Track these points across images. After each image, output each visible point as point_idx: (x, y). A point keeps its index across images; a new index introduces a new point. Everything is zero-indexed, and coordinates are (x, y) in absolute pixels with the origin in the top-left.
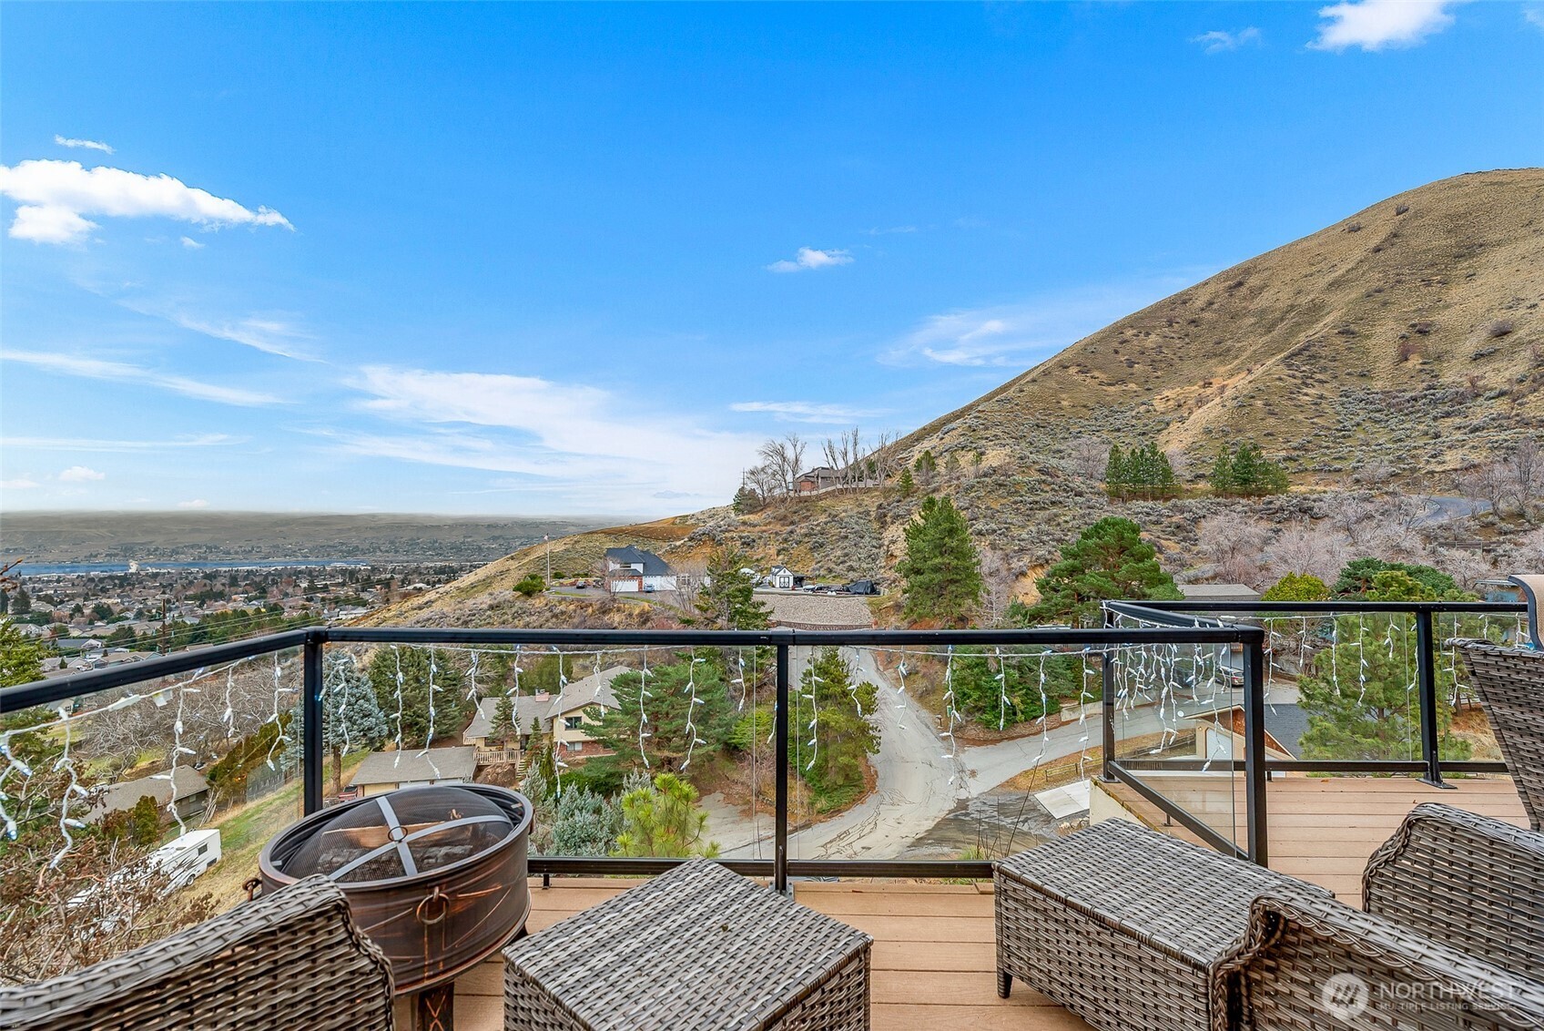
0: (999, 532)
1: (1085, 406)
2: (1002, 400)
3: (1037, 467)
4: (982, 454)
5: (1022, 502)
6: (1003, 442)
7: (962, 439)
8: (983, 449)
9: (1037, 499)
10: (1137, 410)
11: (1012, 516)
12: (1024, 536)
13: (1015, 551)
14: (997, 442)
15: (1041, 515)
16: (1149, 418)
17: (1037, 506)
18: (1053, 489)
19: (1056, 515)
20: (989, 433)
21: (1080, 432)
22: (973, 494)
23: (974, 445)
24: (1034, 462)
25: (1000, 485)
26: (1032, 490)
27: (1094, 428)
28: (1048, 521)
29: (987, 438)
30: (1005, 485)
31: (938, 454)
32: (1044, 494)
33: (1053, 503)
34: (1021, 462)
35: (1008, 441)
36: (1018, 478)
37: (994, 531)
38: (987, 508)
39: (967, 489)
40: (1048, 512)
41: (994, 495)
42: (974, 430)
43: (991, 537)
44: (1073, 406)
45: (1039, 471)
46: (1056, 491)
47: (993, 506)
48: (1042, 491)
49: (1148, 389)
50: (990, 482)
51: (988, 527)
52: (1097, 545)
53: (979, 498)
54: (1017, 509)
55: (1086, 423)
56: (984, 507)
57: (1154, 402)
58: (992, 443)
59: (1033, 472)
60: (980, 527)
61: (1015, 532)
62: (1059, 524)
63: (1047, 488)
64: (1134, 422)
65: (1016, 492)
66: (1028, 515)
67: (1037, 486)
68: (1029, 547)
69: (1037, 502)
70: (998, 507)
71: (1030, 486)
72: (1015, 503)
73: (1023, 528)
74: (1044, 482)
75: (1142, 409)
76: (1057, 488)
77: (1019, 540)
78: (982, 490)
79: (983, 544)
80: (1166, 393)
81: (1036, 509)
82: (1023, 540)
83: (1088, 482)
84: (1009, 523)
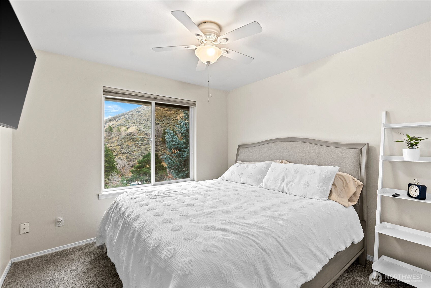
0: (129, 153)
1: (161, 116)
2: (138, 112)
3: (144, 133)
4: (128, 128)
5: (138, 143)
6: (136, 125)
7: (123, 122)
8: (129, 126)
9: (142, 143)
10: (173, 119)
11: (135, 148)
12: (137, 154)
13: (133, 159)
14: (134, 124)
15: (143, 147)
16: (176, 121)
17: (142, 145)
18: (147, 140)
19: (147, 148)
20: (131, 122)
21: (159, 123)
22: (123, 141)
23: (127, 125)
24: (143, 132)
25: (132, 138)
26: (141, 140)
27: (162, 122)
28: (145, 149)
29: (131, 123)
30: (133, 138)
31: (115, 127)
32: (144, 141)
33: (147, 144)
34: (139, 131)
35: (138, 124)
36: (138, 136)
37: (128, 152)
38: (127, 145)
39: (121, 139)
40: (145, 147)
41: (129, 141)
42: (127, 120)
43: (127, 154)
44: (158, 116)
45: (145, 134)
46: (148, 141)
47: (129, 145)
48: (144, 140)
49: (177, 113)
50: (129, 137)
51: (126, 151)
52: (146, 160)
53: (125, 142)
54: (136, 146)
55: (160, 121)
56: (126, 145)
57: (178, 117)
58: (132, 125)
59: (143, 135)
60: (123, 151)
61: (134, 153)
62: (148, 150)
63: (146, 140)
64: (172, 122)
65: (136, 140)
66: (139, 148)
67: (143, 139)
68: (138, 157)
69: (142, 144)
70: (130, 145)
71: (141, 139)
72: (136, 144)
73: (137, 151)
74: (145, 138)
75: (175, 118)
76: (148, 140)
77: (135, 155)
78: (126, 140)
79: (124, 156)
80: (181, 115)
81: (142, 146)
82: (136, 155)
83: (158, 138)
84: (133, 150)
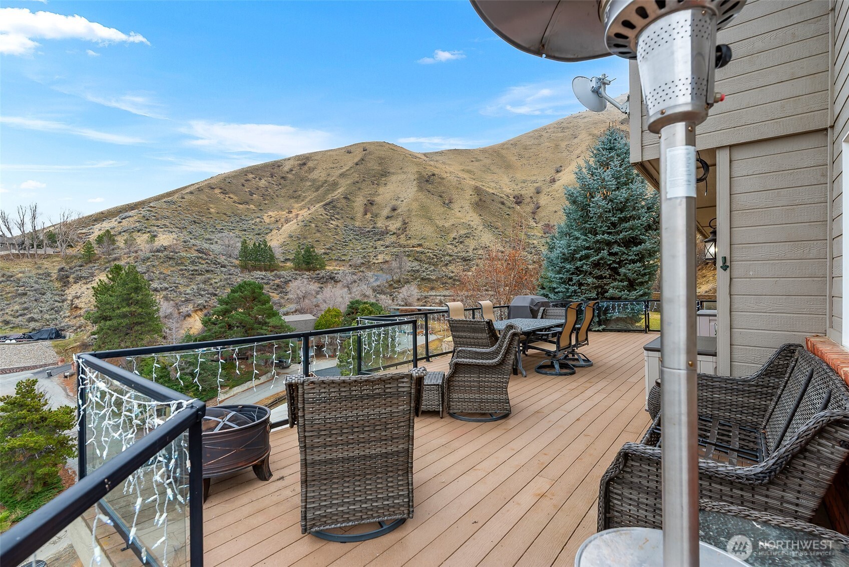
0: (170, 289)
1: (225, 214)
2: (169, 202)
3: (196, 248)
4: (155, 236)
5: (186, 270)
6: (171, 230)
7: (137, 224)
8: (155, 233)
9: (196, 268)
10: (255, 220)
11: (180, 279)
12: (188, 291)
13: (182, 301)
14: (166, 229)
15: (199, 278)
16: (261, 226)
17: (196, 273)
18: (207, 263)
19: (209, 279)
20: (159, 223)
21: (222, 229)
22: (149, 263)
23: (148, 230)
24: (193, 245)
25: (170, 258)
26: (193, 263)
27: (231, 228)
28: (205, 282)
29: (158, 226)
30: (174, 259)
31: (117, 233)
32: (201, 266)
33: (207, 271)
34: (185, 244)
35: (174, 230)
36: (184, 254)
37: (166, 289)
38: (161, 273)
39: (144, 260)
40: (204, 276)
41: (166, 265)
42: (147, 220)
43: (164, 293)
44: (218, 213)
45: (197, 251)
46: (209, 264)
47: (165, 272)
48: (200, 263)
49: (261, 210)
50: (162, 256)
51: (162, 286)
52: (240, 296)
53: (154, 266)
54: (183, 274)
55: (226, 224)
56: (158, 272)
57: (264, 217)
58: (162, 230)
59: (193, 251)
60: (155, 286)
61: (182, 289)
62: (211, 284)
63: (203, 262)
64: (253, 227)
65: (182, 263)
66: (190, 278)
67: (197, 260)
68: (192, 298)
69: (196, 270)
70: (169, 273)
71: (191, 260)
72: (181, 270)
73: (188, 286)
74: (201, 258)
75: (258, 220)
76: (209, 262)
77: (185, 294)
78: (156, 261)
79: (158, 297)
80: (270, 213)
81: (196, 274)
82: (188, 294)
83: (229, 259)
84: (177, 284)
